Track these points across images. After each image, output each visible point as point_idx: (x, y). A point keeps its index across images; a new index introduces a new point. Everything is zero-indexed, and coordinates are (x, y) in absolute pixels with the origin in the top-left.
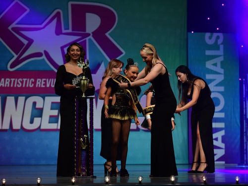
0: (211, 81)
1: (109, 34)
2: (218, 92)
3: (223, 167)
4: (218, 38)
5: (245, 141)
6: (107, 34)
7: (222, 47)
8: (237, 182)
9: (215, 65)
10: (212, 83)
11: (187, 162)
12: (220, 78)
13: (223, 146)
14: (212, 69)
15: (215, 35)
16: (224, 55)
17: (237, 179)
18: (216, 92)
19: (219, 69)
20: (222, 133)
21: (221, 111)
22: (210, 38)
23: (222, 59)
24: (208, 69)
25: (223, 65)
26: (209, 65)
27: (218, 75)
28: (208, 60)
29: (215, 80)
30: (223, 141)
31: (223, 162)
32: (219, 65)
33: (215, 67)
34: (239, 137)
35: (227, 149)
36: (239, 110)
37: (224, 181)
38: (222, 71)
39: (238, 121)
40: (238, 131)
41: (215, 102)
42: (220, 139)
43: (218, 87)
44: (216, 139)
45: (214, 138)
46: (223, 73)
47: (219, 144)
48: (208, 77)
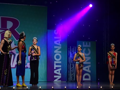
0: (56, 49)
1: (16, 29)
2: (59, 53)
3: (60, 83)
5: (69, 73)
6: (15, 29)
7: (61, 36)
8: (65, 89)
9: (58, 42)
11: (46, 81)
12: (60, 48)
13: (60, 74)
17: (65, 87)
19: (59, 44)
20: (60, 69)
21: (60, 61)
22: (56, 32)
23: (60, 40)
24: (55, 44)
25: (61, 43)
26: (55, 42)
28: (55, 41)
29: (58, 48)
31: (61, 81)
33: (58, 43)
34: (67, 71)
35: (62, 76)
36: (67, 60)
37: (60, 88)
38: (60, 45)
39: (67, 64)
40: (67, 69)
41: (58, 57)
42: (59, 72)
43: (59, 51)
44: (58, 72)
45: (57, 71)
46: (61, 46)
47: (59, 73)
48: (55, 47)
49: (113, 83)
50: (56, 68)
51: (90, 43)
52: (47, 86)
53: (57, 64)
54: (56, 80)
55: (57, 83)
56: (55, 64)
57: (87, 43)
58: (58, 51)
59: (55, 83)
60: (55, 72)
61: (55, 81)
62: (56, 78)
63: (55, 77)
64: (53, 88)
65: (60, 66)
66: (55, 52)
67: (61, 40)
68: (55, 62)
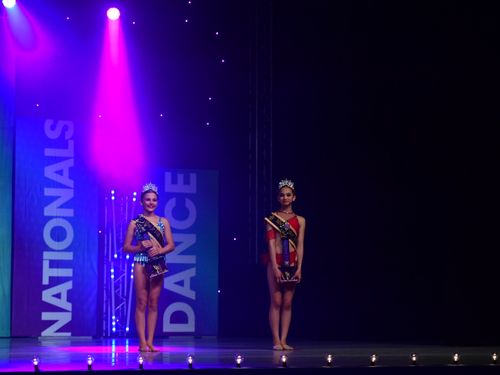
0: (52, 199)
3: (68, 342)
4: (65, 129)
5: (105, 299)
7: (71, 144)
8: (90, 367)
9: (60, 172)
10: (55, 203)
11: (7, 333)
12: (67, 195)
13: (68, 306)
14: (55, 179)
15: (61, 124)
16: (74, 158)
17: (90, 362)
18: (59, 217)
19: (65, 180)
20: (69, 285)
21: (67, 250)
22: (53, 128)
23: (70, 163)
24: (48, 179)
25: (73, 173)
26: (49, 172)
27: (65, 190)
28: (48, 164)
29: (59, 197)
30: (69, 300)
31: (69, 334)
32: (66, 173)
33: (59, 176)
34: (95, 292)
35: (75, 312)
36: (96, 248)
38: (71, 183)
39: (95, 265)
40: (95, 282)
41: (58, 234)
42: (64, 296)
43: (63, 210)
44: (58, 296)
45: (55, 293)
46: (72, 186)
47: (63, 303)
48: (48, 192)
49: (289, 341)
50: (51, 279)
51: (193, 177)
52: (10, 357)
53: (54, 264)
54: (48, 332)
55: (55, 343)
56: (46, 264)
57: (180, 177)
58: (61, 207)
59: (44, 343)
60: (47, 296)
61: (44, 334)
62: (51, 323)
63: (46, 316)
64: (36, 363)
65: (67, 272)
66: (48, 211)
67: (72, 160)
68: (47, 256)
